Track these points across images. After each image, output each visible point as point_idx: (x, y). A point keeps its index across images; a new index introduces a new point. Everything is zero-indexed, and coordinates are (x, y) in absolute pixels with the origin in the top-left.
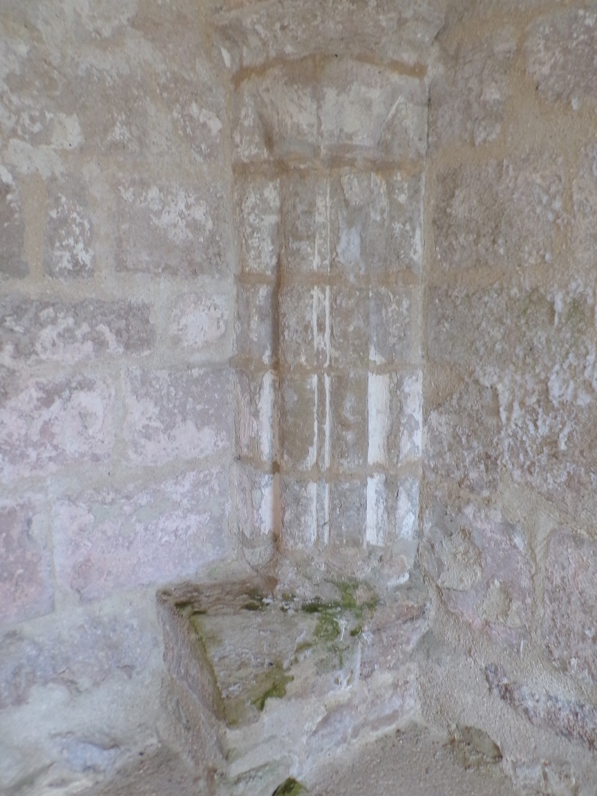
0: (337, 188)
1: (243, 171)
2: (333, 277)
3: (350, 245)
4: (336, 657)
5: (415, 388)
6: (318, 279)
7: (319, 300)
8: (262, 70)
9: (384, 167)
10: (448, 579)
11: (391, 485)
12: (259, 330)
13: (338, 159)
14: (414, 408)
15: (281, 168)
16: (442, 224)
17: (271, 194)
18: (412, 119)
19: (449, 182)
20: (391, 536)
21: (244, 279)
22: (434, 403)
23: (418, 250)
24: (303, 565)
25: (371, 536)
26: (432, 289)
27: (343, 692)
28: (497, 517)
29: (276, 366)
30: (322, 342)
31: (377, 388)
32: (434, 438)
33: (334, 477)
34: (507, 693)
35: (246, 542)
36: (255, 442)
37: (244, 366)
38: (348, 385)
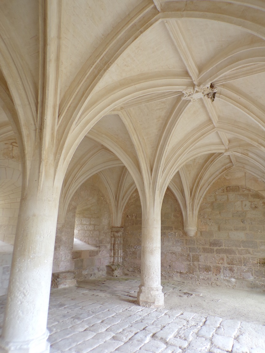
1: (111, 237)
2: (118, 244)
3: (119, 242)
4: (118, 269)
5: (122, 251)
8: (114, 231)
9: (120, 237)
10: (124, 264)
11: (120, 257)
12: (112, 247)
13: (118, 237)
17: (113, 238)
18: (122, 234)
19: (124, 238)
20: (120, 261)
21: (111, 244)
23: (122, 242)
24: (115, 263)
26: (123, 245)
27: (119, 271)
28: (128, 259)
29: (114, 250)
30: (117, 248)
31: (120, 251)
32: (123, 254)
33: (117, 257)
34: (128, 271)
35: (110, 263)
36: (112, 255)
37: (111, 250)
38: (118, 251)
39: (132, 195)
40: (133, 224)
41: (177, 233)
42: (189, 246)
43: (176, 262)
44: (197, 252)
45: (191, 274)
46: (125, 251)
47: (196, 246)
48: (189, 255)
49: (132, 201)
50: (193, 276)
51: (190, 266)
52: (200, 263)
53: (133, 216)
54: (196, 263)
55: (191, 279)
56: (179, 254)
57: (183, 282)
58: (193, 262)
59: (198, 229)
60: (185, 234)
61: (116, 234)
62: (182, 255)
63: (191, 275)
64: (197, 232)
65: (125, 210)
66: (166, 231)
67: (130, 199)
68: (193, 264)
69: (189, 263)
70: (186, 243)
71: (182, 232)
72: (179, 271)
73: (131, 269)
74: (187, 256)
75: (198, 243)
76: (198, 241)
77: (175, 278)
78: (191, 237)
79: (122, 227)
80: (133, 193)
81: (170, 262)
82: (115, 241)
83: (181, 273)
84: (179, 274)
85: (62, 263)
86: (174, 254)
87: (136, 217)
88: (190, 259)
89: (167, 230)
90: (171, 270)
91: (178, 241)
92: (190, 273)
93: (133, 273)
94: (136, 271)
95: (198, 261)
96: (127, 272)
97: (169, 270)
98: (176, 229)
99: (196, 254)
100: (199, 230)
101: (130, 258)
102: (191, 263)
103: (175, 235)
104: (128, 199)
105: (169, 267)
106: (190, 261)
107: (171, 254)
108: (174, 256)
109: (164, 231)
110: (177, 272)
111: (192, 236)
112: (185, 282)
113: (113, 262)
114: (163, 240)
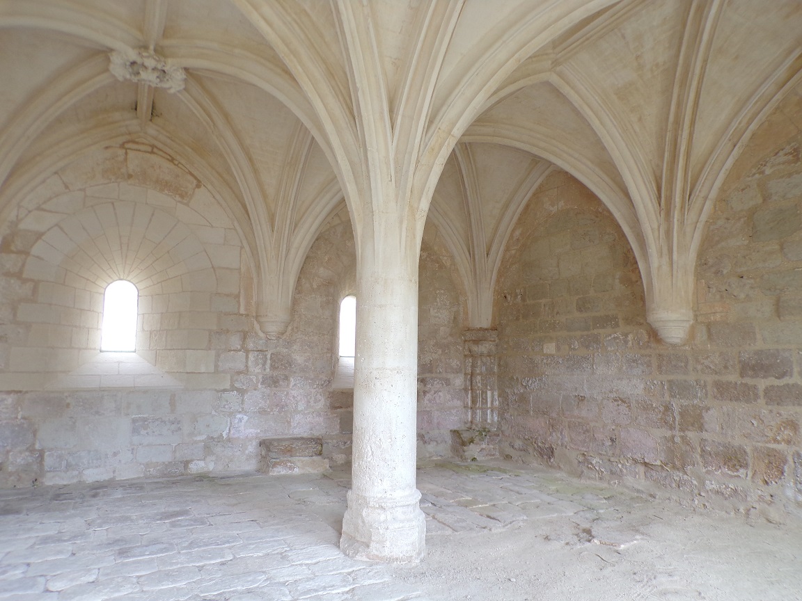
0: (481, 359)
1: (465, 356)
2: (481, 374)
3: (484, 368)
4: (482, 440)
5: (496, 393)
6: (479, 374)
7: (479, 378)
8: (469, 341)
9: (489, 356)
10: (503, 429)
11: (492, 411)
12: (468, 383)
13: (482, 355)
14: (496, 397)
15: (472, 356)
16: (499, 365)
17: (470, 360)
18: (493, 349)
19: (500, 359)
20: (492, 421)
21: (465, 374)
22: (499, 396)
23: (496, 369)
24: (476, 425)
25: (489, 421)
26: (498, 376)
27: (484, 446)
28: (509, 414)
29: (471, 389)
30: (479, 385)
31: (489, 393)
32: (500, 402)
33: (482, 409)
34: (513, 447)
35: (465, 423)
36: (467, 403)
37: (466, 390)
38: (484, 393)
39: (512, 235)
40: (517, 319)
41: (630, 337)
42: (671, 377)
43: (631, 430)
44: (695, 396)
45: (678, 469)
46: (503, 395)
47: (691, 378)
48: (668, 408)
49: (513, 252)
50: (685, 477)
51: (674, 442)
52: (705, 435)
53: (516, 296)
54: (691, 435)
55: (679, 487)
56: (637, 402)
57: (651, 495)
58: (681, 430)
59: (696, 316)
60: (654, 335)
61: (475, 348)
62: (646, 408)
63: (677, 475)
64: (693, 328)
65: (498, 281)
66: (601, 331)
67: (507, 249)
68: (682, 437)
69: (669, 434)
70: (660, 367)
71: (644, 332)
72: (638, 456)
73: (518, 443)
74: (662, 409)
75: (699, 367)
76: (697, 361)
77: (629, 480)
78: (674, 346)
79: (494, 329)
80: (513, 231)
81: (614, 427)
82: (473, 366)
83: (646, 464)
84: (641, 469)
85: (298, 417)
86: (624, 402)
87: (523, 299)
88: (674, 421)
89: (604, 327)
90: (617, 451)
91: (634, 361)
92: (674, 467)
93: (522, 453)
94: (531, 450)
95: (701, 428)
96: (509, 451)
97: (610, 453)
98: (628, 321)
99: (693, 406)
100: (700, 319)
101: (516, 413)
102: (677, 433)
103: (626, 342)
104: (502, 248)
105: (610, 443)
106: (672, 428)
107: (616, 403)
108: (623, 408)
109: (595, 332)
110: (635, 461)
111: (678, 341)
112: (659, 494)
113: (471, 422)
114: (593, 359)
